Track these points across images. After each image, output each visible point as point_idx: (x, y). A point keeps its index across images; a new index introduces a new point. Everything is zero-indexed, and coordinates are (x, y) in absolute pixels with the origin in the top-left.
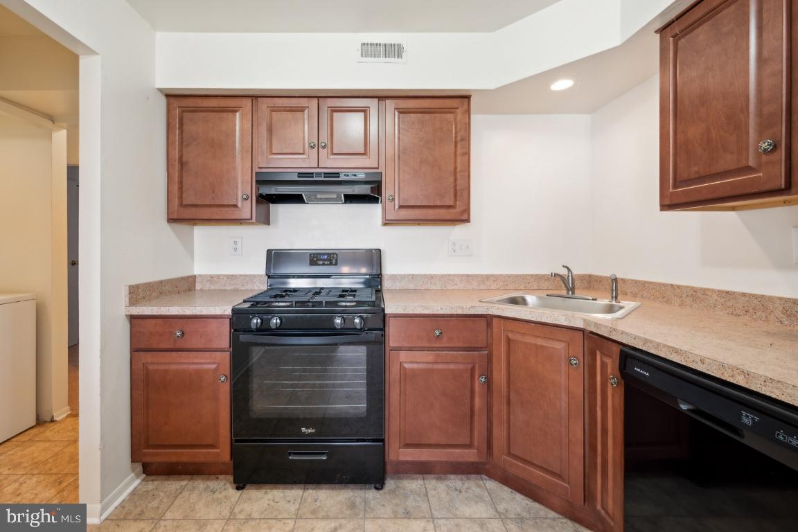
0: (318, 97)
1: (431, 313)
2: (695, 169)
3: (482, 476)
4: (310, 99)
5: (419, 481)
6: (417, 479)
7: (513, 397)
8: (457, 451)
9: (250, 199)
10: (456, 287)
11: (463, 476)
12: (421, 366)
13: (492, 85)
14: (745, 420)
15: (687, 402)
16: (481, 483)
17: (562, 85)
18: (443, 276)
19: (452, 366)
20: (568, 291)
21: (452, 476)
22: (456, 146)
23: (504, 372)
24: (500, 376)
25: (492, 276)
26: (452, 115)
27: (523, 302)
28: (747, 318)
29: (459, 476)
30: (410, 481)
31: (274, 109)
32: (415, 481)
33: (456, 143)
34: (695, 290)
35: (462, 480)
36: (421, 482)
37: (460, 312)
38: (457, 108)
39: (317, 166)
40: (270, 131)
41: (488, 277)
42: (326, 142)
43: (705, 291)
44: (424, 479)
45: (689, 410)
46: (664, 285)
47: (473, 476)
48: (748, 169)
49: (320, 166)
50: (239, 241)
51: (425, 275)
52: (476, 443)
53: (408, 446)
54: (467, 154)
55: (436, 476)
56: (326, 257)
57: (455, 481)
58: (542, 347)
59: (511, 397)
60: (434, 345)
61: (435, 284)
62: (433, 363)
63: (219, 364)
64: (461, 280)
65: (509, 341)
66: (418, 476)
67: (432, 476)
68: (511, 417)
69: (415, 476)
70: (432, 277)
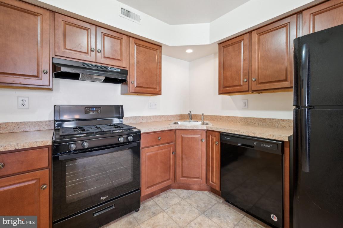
0: (96, 26)
1: (158, 131)
2: (228, 84)
3: (171, 189)
4: (92, 25)
5: (151, 201)
6: (150, 200)
7: (184, 156)
8: (165, 182)
9: (48, 73)
10: (151, 121)
11: (165, 192)
12: (153, 153)
13: (171, 45)
14: (255, 144)
15: (239, 143)
16: (172, 191)
17: (189, 51)
18: (147, 117)
19: (164, 150)
20: (190, 119)
21: (161, 194)
22: (157, 65)
23: (180, 149)
24: (179, 150)
25: (163, 116)
26: (156, 52)
27: (178, 123)
28: (233, 122)
29: (164, 192)
30: (148, 202)
31: (67, 23)
32: (150, 201)
33: (157, 63)
34: (220, 116)
35: (165, 193)
36: (152, 201)
37: (167, 129)
38: (158, 50)
39: (95, 61)
40: (64, 35)
41: (162, 116)
42: (100, 49)
43: (223, 117)
44: (152, 199)
45: (240, 145)
46: (213, 116)
47: (168, 190)
48: (241, 85)
49: (97, 62)
50: (26, 99)
51: (140, 117)
52: (171, 177)
53: (148, 187)
54: (160, 68)
55: (156, 196)
56: (94, 109)
57: (163, 195)
58: (193, 137)
59: (183, 157)
60: (158, 143)
61: (144, 120)
62: (157, 151)
63: (39, 179)
64: (153, 118)
65: (182, 137)
66: (150, 199)
67: (155, 197)
68: (183, 164)
69: (149, 199)
70: (143, 117)
